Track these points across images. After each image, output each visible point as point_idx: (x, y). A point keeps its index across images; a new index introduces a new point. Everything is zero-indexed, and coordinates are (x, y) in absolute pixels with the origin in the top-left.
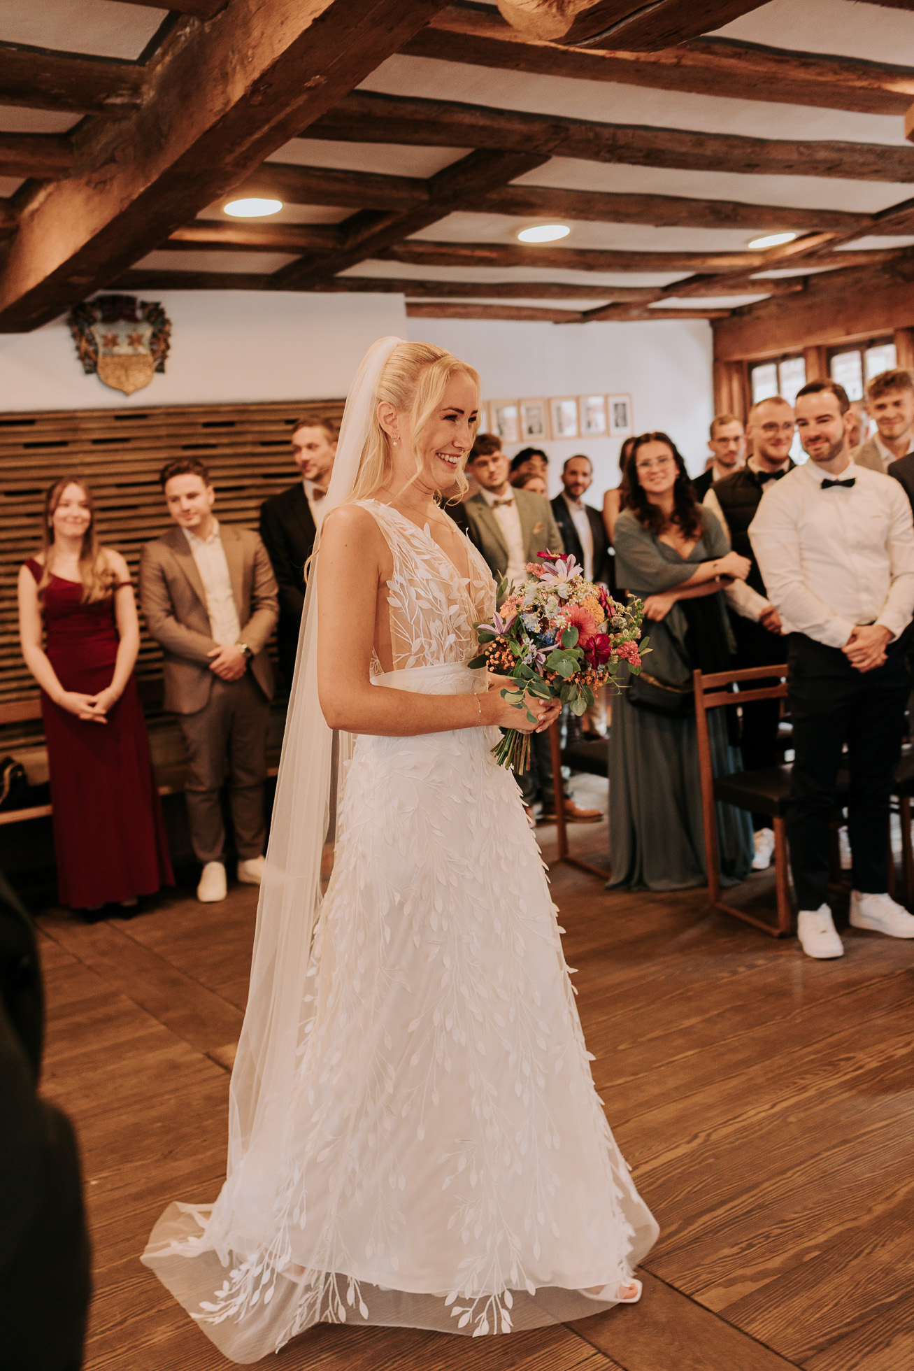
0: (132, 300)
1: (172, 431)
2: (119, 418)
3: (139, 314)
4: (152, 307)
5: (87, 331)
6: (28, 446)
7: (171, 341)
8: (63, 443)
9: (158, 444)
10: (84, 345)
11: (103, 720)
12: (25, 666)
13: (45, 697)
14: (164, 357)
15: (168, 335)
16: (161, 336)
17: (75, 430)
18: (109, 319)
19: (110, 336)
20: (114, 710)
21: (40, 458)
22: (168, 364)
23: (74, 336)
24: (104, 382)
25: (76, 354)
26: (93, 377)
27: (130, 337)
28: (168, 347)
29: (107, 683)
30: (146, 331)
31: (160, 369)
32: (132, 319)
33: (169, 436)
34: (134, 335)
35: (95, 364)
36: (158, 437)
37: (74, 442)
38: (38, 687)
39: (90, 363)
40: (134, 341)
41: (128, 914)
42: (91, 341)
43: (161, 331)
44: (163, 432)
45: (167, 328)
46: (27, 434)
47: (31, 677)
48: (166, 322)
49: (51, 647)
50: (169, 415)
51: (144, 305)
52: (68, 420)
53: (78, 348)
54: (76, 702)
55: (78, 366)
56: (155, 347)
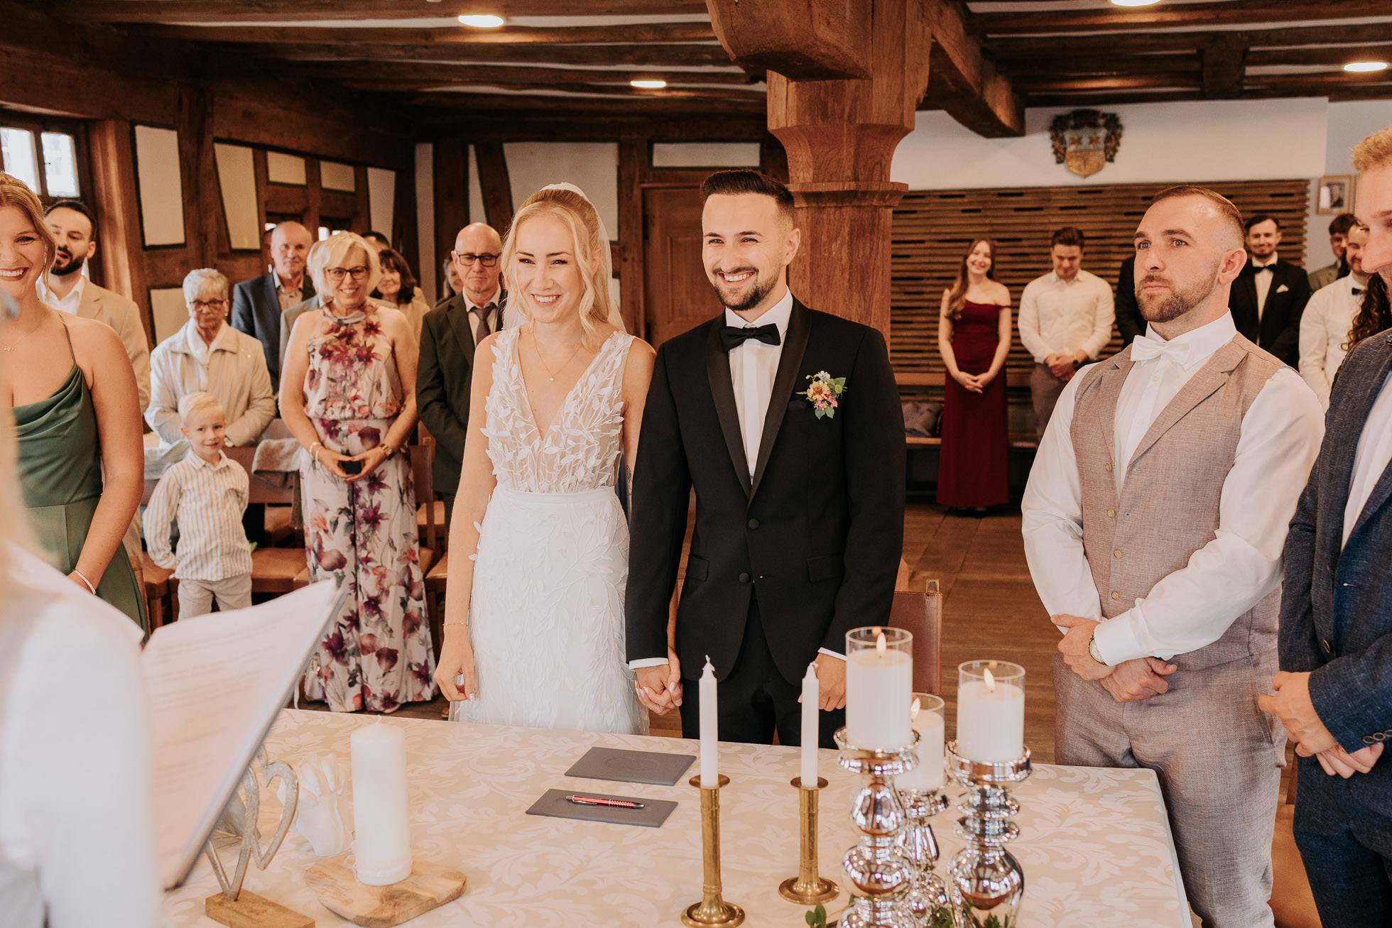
0: (1095, 113)
1: (1119, 202)
2: (1081, 192)
3: (1101, 121)
4: (1108, 117)
5: (1061, 135)
6: (1016, 210)
7: (1122, 141)
8: (1041, 209)
9: (1107, 211)
10: (1057, 145)
11: (980, 391)
12: (938, 351)
13: (948, 373)
14: (1115, 151)
15: (1120, 135)
16: (1113, 137)
17: (1049, 200)
18: (1077, 127)
19: (1076, 138)
20: (988, 386)
21: (1024, 218)
22: (1118, 157)
23: (1052, 138)
24: (1069, 168)
25: (1052, 150)
26: (1062, 166)
27: (1090, 138)
28: (1118, 144)
29: (986, 370)
30: (1102, 133)
31: (1111, 160)
32: (1094, 125)
33: (1116, 206)
34: (1094, 137)
35: (1064, 155)
36: (1108, 207)
37: (1048, 208)
38: (944, 366)
39: (1060, 156)
40: (1093, 141)
41: (979, 515)
42: (1062, 141)
43: (1113, 133)
44: (1111, 202)
45: (1118, 131)
46: (1017, 202)
47: (941, 359)
48: (1120, 127)
49: (955, 341)
50: (1118, 191)
51: (1104, 115)
52: (1044, 194)
53: (1053, 146)
54: (964, 377)
55: (1054, 158)
56: (1108, 144)
